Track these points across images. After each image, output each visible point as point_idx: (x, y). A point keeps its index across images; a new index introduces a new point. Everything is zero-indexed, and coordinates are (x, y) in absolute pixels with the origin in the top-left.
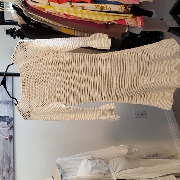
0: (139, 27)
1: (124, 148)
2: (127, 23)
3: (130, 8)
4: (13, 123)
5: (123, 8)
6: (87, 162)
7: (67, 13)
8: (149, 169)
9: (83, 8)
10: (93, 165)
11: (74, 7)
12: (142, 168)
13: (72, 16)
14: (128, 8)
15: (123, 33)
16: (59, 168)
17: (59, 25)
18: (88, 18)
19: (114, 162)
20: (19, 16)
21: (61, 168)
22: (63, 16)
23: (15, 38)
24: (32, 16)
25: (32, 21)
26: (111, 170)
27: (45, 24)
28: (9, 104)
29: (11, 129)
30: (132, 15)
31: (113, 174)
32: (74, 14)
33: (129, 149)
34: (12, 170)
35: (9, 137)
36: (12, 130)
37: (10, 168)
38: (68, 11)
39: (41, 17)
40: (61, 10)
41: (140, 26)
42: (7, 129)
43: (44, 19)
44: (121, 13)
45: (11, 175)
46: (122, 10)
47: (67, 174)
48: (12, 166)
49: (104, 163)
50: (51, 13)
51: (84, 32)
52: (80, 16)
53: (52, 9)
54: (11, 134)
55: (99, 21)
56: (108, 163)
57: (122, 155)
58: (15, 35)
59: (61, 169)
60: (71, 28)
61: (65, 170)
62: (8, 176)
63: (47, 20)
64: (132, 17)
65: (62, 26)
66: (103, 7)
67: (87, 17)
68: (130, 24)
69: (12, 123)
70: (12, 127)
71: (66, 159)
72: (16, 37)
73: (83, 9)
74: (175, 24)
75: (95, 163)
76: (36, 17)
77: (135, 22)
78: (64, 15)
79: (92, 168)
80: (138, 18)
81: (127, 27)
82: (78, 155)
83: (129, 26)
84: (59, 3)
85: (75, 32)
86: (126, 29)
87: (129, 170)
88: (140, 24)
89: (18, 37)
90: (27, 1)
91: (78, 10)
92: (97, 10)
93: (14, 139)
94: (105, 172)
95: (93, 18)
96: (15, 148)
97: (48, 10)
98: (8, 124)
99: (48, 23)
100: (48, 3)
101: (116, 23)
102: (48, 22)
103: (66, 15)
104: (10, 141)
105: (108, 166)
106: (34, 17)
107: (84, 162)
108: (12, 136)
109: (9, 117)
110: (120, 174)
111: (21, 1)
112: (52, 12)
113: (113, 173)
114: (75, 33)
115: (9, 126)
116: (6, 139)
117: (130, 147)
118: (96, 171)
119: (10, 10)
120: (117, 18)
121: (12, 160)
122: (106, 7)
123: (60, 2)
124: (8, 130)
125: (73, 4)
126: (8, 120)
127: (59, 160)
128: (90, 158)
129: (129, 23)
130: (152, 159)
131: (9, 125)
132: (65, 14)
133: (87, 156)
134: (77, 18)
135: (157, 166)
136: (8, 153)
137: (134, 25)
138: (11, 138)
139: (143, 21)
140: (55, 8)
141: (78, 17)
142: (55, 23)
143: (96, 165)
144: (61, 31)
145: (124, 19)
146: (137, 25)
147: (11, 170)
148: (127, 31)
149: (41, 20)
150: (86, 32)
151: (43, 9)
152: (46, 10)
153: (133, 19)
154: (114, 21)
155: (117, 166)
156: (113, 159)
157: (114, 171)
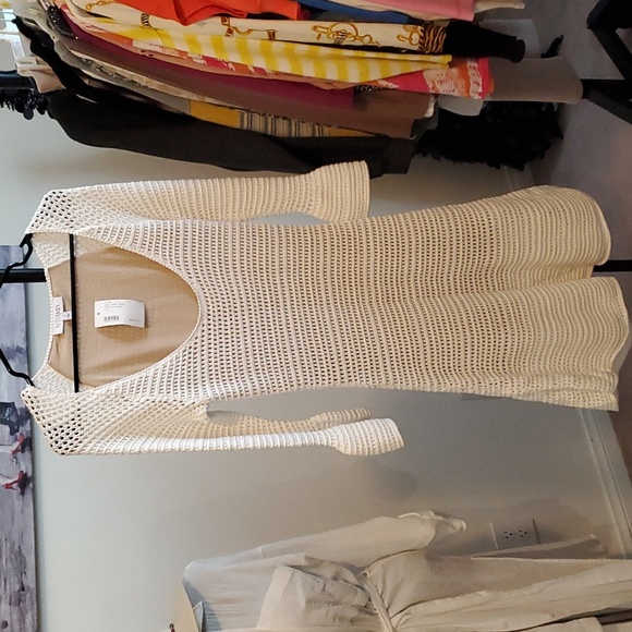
0: (477, 97)
2: (431, 86)
3: (442, 38)
4: (29, 429)
5: (416, 37)
6: (291, 579)
7: (211, 54)
8: (509, 597)
9: (272, 36)
10: (312, 587)
11: (237, 31)
12: (484, 593)
13: (231, 66)
14: (434, 36)
15: (416, 121)
17: (185, 94)
18: (289, 71)
19: (385, 573)
20: (39, 58)
21: (201, 598)
22: (199, 64)
23: (29, 116)
24: (88, 64)
25: (87, 82)
26: (376, 605)
27: (135, 90)
28: (16, 359)
29: (23, 451)
30: (449, 58)
31: (382, 618)
32: (237, 59)
33: (438, 526)
34: (31, 597)
35: (16, 479)
36: (27, 454)
37: (23, 589)
38: (218, 46)
39: (119, 70)
40: (192, 42)
41: (480, 94)
42: (9, 450)
43: (128, 74)
44: (410, 52)
45: (30, 614)
46: (411, 43)
47: (220, 620)
48: (30, 582)
50: (157, 53)
51: (276, 117)
52: (260, 63)
53: (159, 41)
54: (25, 467)
55: (329, 82)
56: (366, 574)
57: (415, 546)
58: (32, 107)
59: (201, 603)
60: (228, 105)
61: (213, 607)
62: (15, 617)
63: (143, 80)
64: (451, 65)
65: (194, 97)
66: (345, 34)
67: (284, 67)
68: (442, 89)
69: (25, 429)
70: (28, 444)
72: (35, 111)
73: (270, 39)
75: (321, 581)
76: (101, 68)
77: (462, 83)
78: (203, 62)
79: (309, 602)
80: (471, 64)
81: (432, 99)
82: (260, 549)
83: (437, 96)
84: (185, 22)
85: (242, 116)
86: (427, 107)
87: (437, 602)
88: (480, 90)
89: (42, 113)
90: (66, 11)
91: (253, 43)
92: (321, 41)
93: (34, 486)
95: (308, 71)
96: (39, 517)
97: (143, 43)
98: (12, 434)
99: (146, 87)
100: (143, 19)
101: (391, 85)
102: (143, 84)
103: (210, 61)
104: (23, 493)
106: (94, 66)
107: (280, 580)
108: (30, 474)
109: (17, 407)
110: (407, 617)
111: (46, 9)
112: (160, 50)
114: (242, 121)
115: (16, 440)
116: (8, 486)
118: (323, 611)
120: (396, 70)
121: (31, 560)
122: (354, 34)
123: (186, 16)
124: (15, 452)
125: (234, 22)
126: (13, 419)
128: (302, 562)
129: (438, 86)
130: (518, 560)
131: (18, 434)
132: (204, 58)
133: (291, 556)
134: (250, 72)
135: (536, 588)
136: (16, 537)
137: (456, 94)
138: (26, 482)
139: (488, 77)
140: (168, 37)
141: (255, 68)
142: (172, 90)
143: (324, 590)
144: (194, 114)
145: (421, 72)
146: (468, 91)
147: (28, 597)
148: (430, 112)
149: (121, 78)
150: (284, 118)
151: (125, 41)
152: (135, 44)
153: (455, 71)
154: (385, 79)
155: (397, 588)
156: (381, 562)
157: (386, 605)
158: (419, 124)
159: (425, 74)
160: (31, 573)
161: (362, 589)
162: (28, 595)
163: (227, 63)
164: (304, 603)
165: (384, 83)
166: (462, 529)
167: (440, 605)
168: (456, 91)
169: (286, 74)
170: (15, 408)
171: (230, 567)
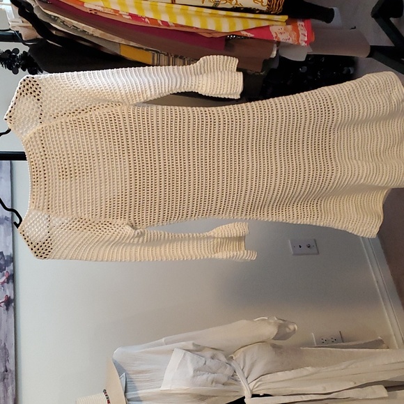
0: (304, 44)
1: (270, 323)
2: (274, 35)
3: (282, 2)
4: (12, 268)
5: (266, 1)
6: (184, 356)
7: (135, 12)
9: (174, 1)
10: (198, 362)
12: (309, 368)
13: (147, 20)
15: (265, 60)
16: (120, 370)
17: (117, 40)
18: (184, 24)
19: (245, 356)
20: (24, 20)
21: (124, 371)
22: (127, 19)
23: (16, 72)
24: (55, 19)
25: (54, 32)
26: (239, 375)
27: (85, 37)
28: (5, 225)
29: (8, 283)
30: (286, 17)
31: (243, 383)
32: (151, 15)
33: (280, 327)
35: (3, 300)
36: (11, 284)
37: (7, 371)
38: (139, 7)
39: (75, 23)
40: (122, 4)
41: (306, 42)
43: (81, 26)
44: (261, 12)
45: (10, 387)
46: (262, 5)
48: (11, 366)
49: (223, 359)
50: (99, 11)
51: (176, 56)
52: (166, 18)
53: (102, 4)
54: (9, 293)
55: (211, 32)
56: (232, 357)
57: (264, 339)
58: (18, 67)
59: (124, 374)
60: (145, 47)
61: (133, 376)
62: (1, 389)
63: (90, 30)
64: (287, 23)
67: (181, 21)
68: (282, 38)
70: (12, 278)
71: (136, 350)
72: (20, 70)
73: (172, 3)
74: (384, 40)
75: (204, 359)
76: (63, 22)
77: (294, 34)
78: (129, 17)
79: (196, 370)
80: (300, 23)
81: (275, 45)
82: (163, 340)
83: (278, 43)
85: (154, 56)
86: (272, 51)
87: (279, 373)
88: (306, 39)
89: (24, 70)
91: (162, 5)
92: (205, 4)
93: (15, 305)
94: (224, 379)
95: (197, 23)
96: (18, 325)
99: (92, 35)
101: (249, 35)
102: (91, 33)
103: (133, 16)
104: (7, 309)
105: (232, 364)
106: (59, 21)
107: (176, 357)
108: (12, 297)
109: (5, 254)
110: (259, 383)
112: (101, 9)
113: (244, 380)
114: (153, 59)
115: (3, 275)
117: (281, 322)
118: (205, 377)
119: (3, 7)
120: (253, 24)
121: (12, 352)
126: (2, 262)
127: (118, 353)
128: (191, 347)
129: (279, 36)
131: (5, 272)
132: (130, 15)
133: (184, 343)
134: (160, 25)
135: (344, 365)
136: (2, 337)
138: (10, 302)
139: (312, 30)
140: (107, 1)
141: (162, 21)
142: (109, 36)
143: (205, 364)
145: (268, 26)
146: (298, 40)
148: (274, 54)
149: (76, 28)
150: (181, 58)
151: (80, 3)
152: (86, 5)
153: (290, 27)
154: (245, 30)
155: (252, 365)
156: (242, 349)
157: (246, 376)
158: (267, 62)
159: (271, 28)
160: (12, 360)
161: (230, 365)
162: (10, 375)
163: (144, 18)
164: (192, 372)
165: (244, 33)
166: (295, 330)
167: (281, 375)
168: (291, 40)
169: (182, 26)
170: (3, 256)
171: (143, 350)
